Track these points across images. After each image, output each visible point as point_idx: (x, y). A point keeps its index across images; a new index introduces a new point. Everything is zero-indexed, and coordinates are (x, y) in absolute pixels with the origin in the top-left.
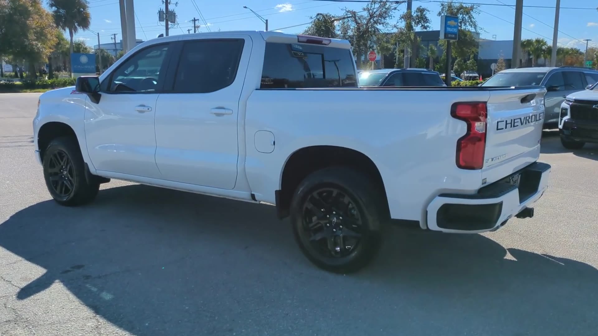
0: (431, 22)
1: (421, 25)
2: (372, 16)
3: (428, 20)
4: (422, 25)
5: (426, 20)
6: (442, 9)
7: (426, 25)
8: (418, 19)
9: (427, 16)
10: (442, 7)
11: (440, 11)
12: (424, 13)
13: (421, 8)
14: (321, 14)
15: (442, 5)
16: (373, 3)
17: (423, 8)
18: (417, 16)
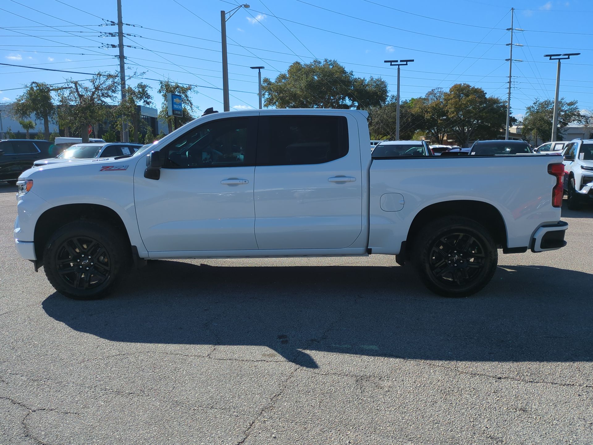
0: (152, 98)
1: (143, 101)
2: (97, 88)
3: (150, 96)
4: (145, 101)
5: (148, 97)
6: (162, 87)
7: (148, 100)
8: (140, 95)
9: (148, 92)
10: (161, 85)
11: (160, 89)
12: (146, 89)
13: (142, 84)
14: (36, 83)
15: (161, 83)
16: (99, 76)
17: (144, 85)
18: (139, 92)
